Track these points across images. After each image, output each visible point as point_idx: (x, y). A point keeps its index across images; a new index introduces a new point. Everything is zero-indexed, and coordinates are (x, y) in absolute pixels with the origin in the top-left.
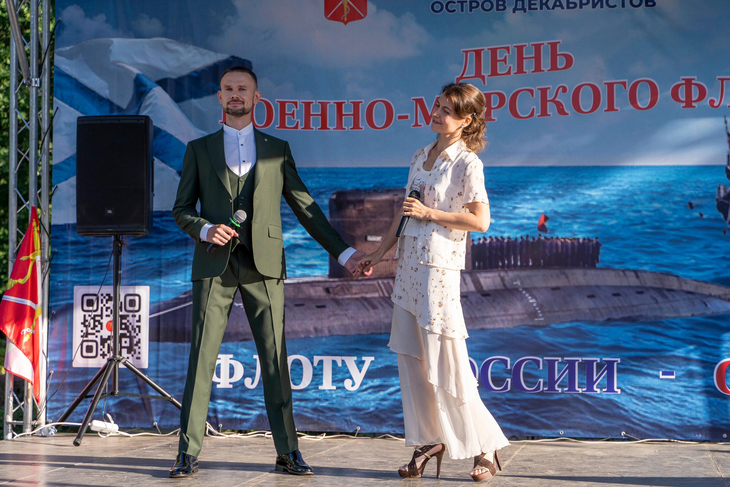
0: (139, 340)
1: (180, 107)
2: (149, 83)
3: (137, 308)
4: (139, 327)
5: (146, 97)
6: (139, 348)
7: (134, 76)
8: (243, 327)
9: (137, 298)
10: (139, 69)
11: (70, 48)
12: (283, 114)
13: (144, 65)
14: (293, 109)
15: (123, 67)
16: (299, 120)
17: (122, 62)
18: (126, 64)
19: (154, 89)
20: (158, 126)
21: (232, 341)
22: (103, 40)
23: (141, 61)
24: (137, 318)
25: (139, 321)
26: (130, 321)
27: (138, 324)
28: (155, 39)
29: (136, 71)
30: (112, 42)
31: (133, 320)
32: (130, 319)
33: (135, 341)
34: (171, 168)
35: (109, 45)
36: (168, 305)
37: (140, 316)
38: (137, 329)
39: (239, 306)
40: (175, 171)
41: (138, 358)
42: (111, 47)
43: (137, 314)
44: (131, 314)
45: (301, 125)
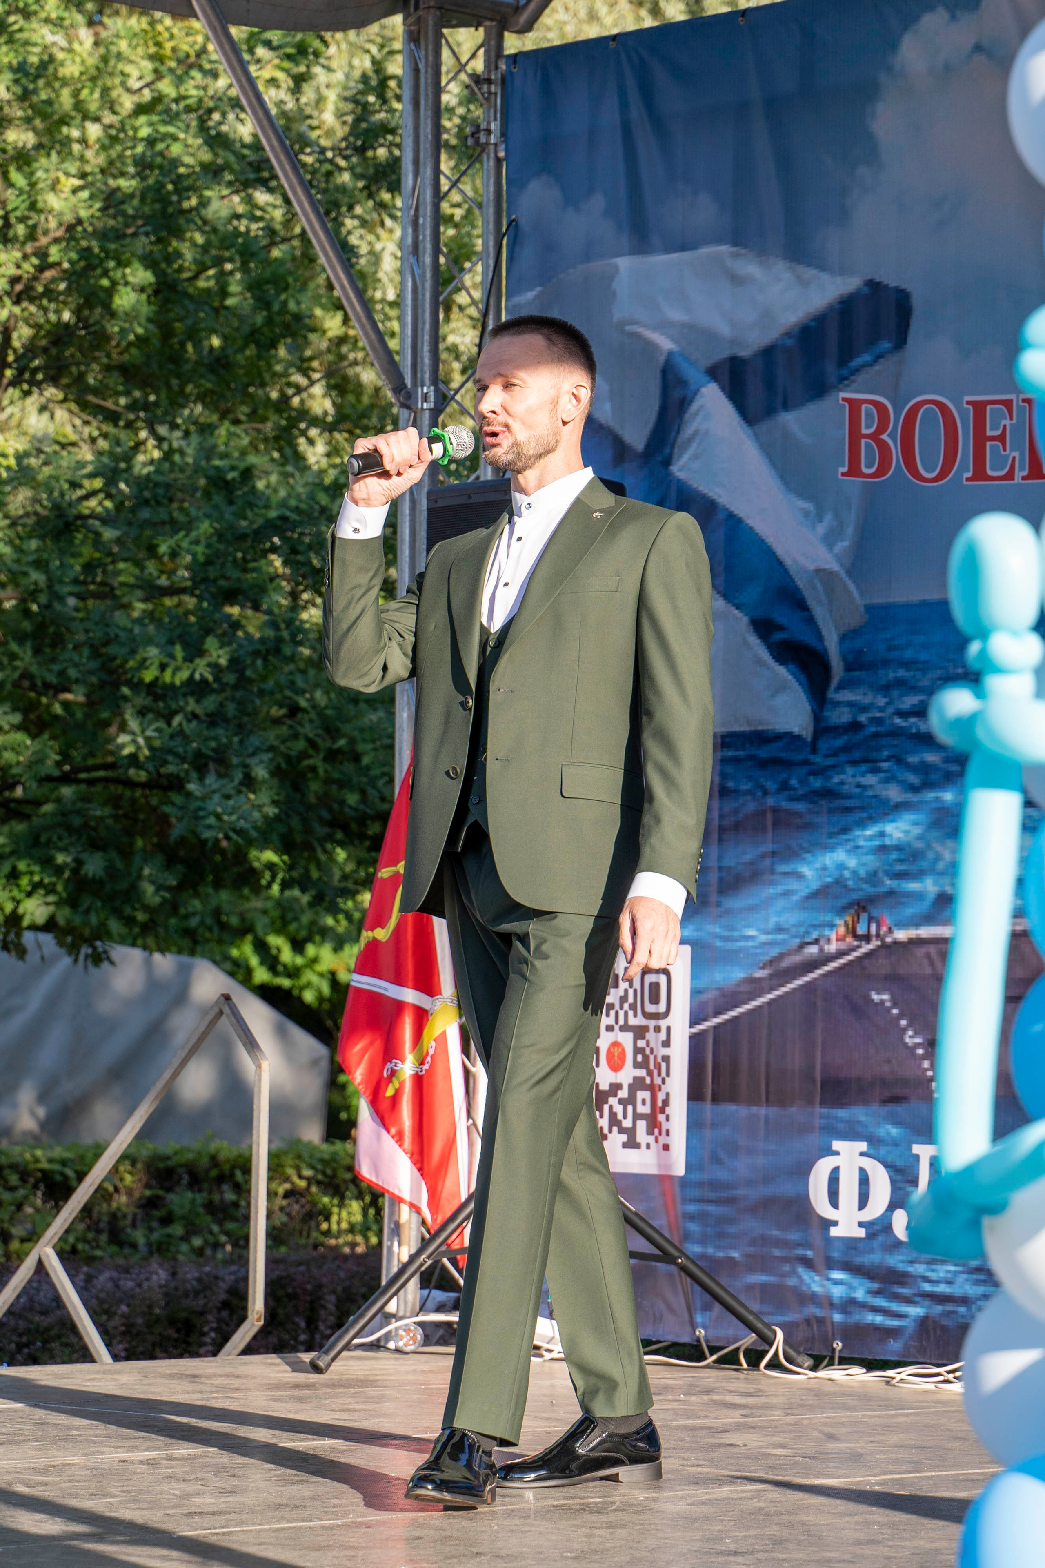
0: (668, 1094)
1: (757, 437)
2: (693, 374)
3: (662, 1007)
4: (666, 1059)
5: (687, 416)
6: (668, 1118)
7: (662, 359)
8: (889, 1062)
9: (663, 979)
10: (673, 340)
11: (534, 293)
12: (980, 439)
13: (683, 325)
14: (1003, 422)
15: (637, 336)
16: (1016, 454)
17: (636, 323)
18: (645, 326)
19: (703, 390)
20: (711, 494)
21: (866, 1102)
22: (597, 266)
23: (676, 315)
24: (663, 1036)
25: (667, 1044)
26: (652, 1044)
27: (665, 1051)
28: (705, 251)
29: (666, 344)
30: (616, 268)
31: (657, 1039)
32: (650, 1035)
33: (661, 1096)
34: (736, 612)
35: (612, 278)
36: (731, 999)
37: (669, 1029)
38: (664, 1065)
39: (882, 1002)
40: (745, 620)
41: (666, 1147)
42: (615, 284)
43: (663, 1024)
44: (652, 1023)
45: (1022, 469)
